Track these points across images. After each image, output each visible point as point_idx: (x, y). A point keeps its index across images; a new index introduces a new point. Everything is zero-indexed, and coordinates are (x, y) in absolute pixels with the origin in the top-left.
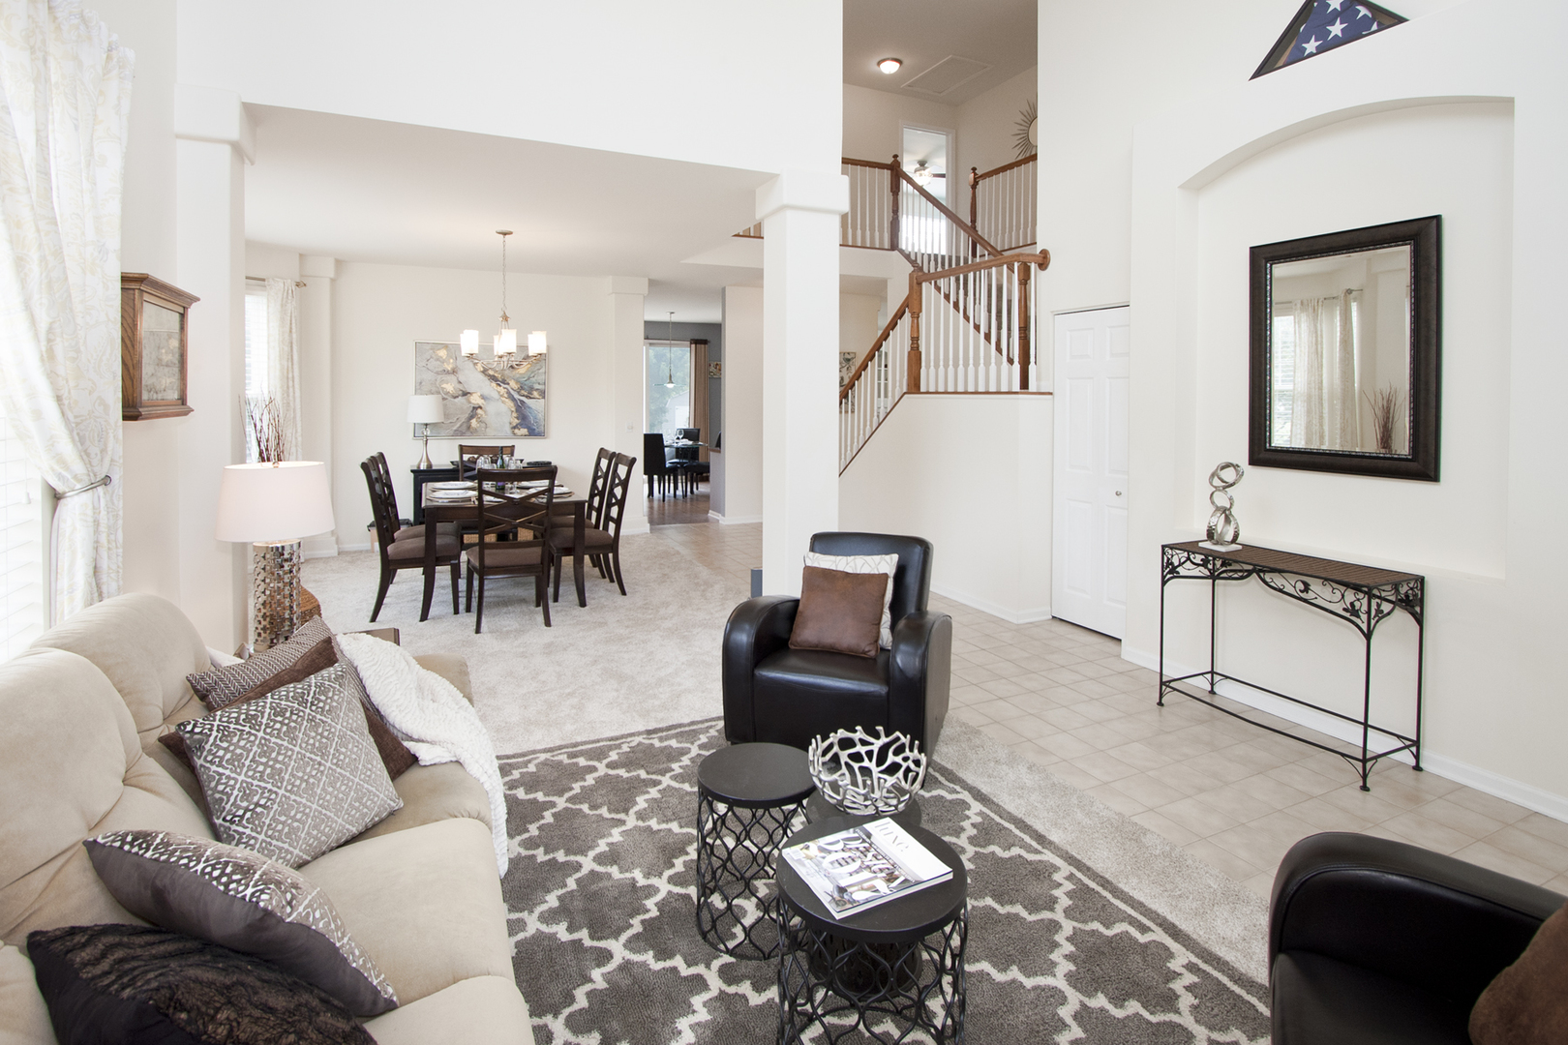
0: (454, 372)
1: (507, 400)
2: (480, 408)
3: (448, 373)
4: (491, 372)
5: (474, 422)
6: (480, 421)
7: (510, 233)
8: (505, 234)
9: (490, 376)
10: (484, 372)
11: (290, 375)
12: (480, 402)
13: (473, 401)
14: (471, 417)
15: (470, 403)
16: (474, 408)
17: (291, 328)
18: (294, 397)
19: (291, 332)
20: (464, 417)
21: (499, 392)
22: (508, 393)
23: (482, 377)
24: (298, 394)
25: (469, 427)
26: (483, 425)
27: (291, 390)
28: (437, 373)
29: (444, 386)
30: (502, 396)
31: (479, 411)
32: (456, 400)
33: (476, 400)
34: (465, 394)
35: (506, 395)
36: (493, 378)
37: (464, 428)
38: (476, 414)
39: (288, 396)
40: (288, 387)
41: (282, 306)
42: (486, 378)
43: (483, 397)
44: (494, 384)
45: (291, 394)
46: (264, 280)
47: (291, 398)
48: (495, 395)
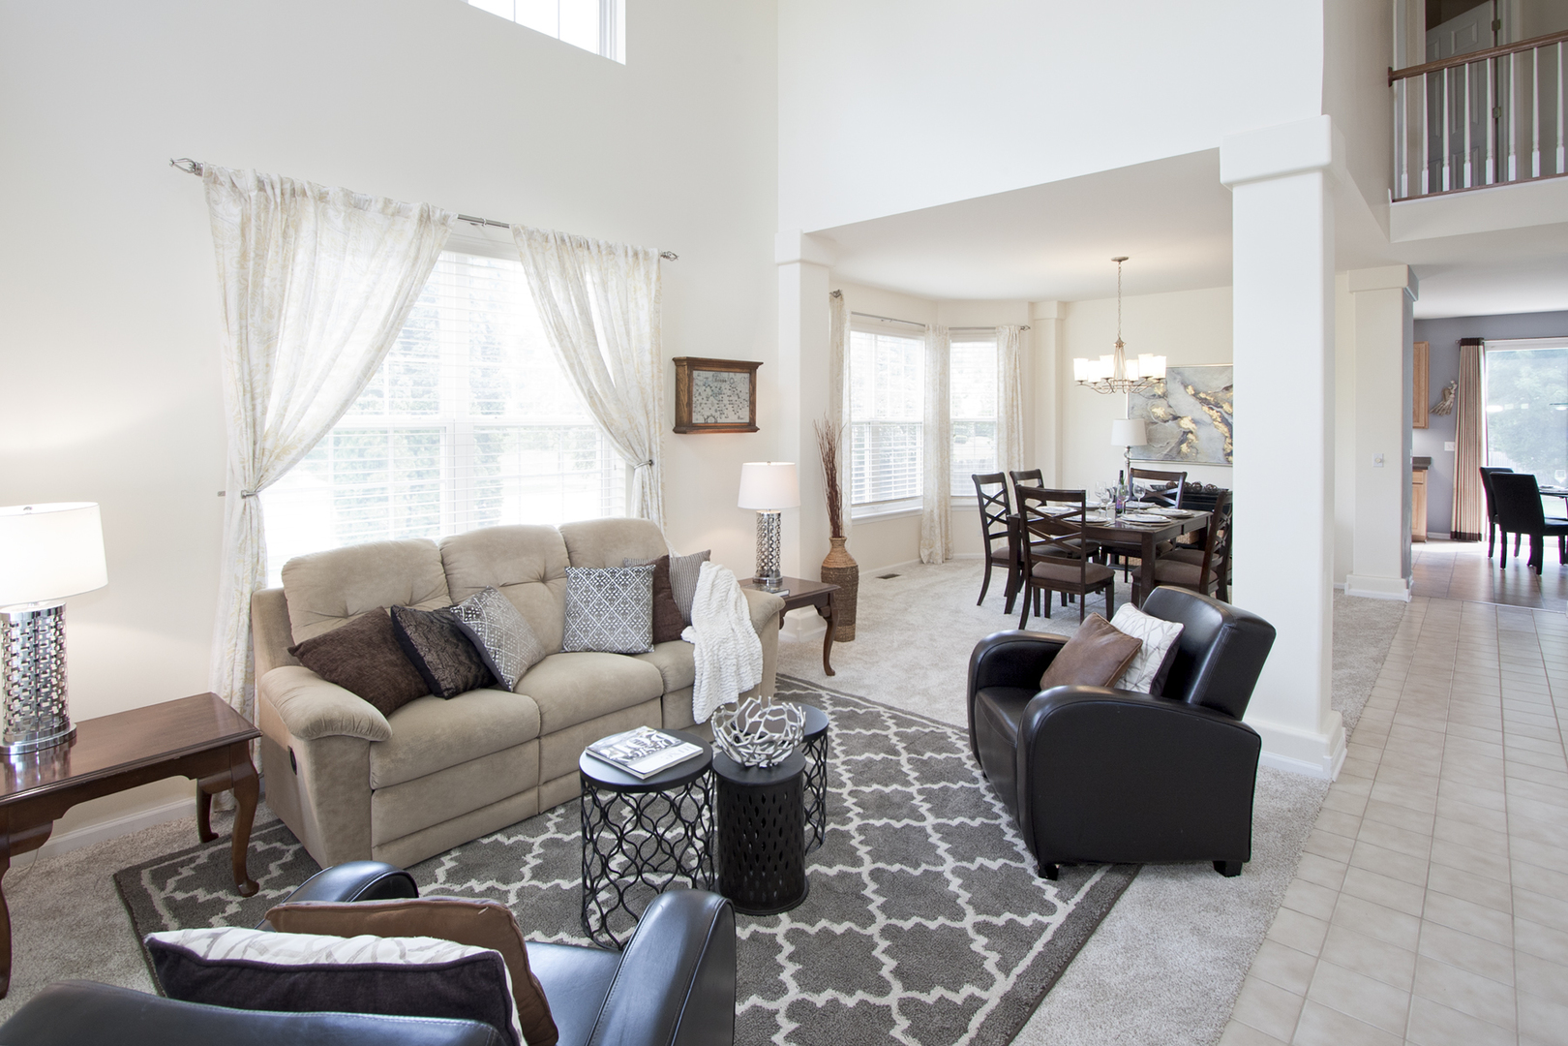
0: (1164, 396)
1: (1220, 425)
2: (1191, 432)
3: (1160, 397)
4: (1202, 395)
5: (1184, 447)
6: (1190, 446)
7: (1125, 259)
8: (1120, 261)
9: (1201, 399)
10: (1196, 395)
11: (1015, 403)
12: (1192, 426)
13: (1183, 426)
14: (1182, 442)
15: (1180, 427)
16: (1184, 432)
17: (1016, 365)
18: (1018, 422)
19: (1016, 368)
20: (1173, 442)
21: (1211, 416)
22: (1222, 417)
23: (1193, 400)
24: (1021, 418)
25: (1179, 452)
26: (1194, 450)
27: (1015, 415)
28: (1148, 398)
29: (1154, 410)
30: (1214, 420)
31: (1190, 436)
32: (1167, 424)
33: (1186, 424)
34: (1176, 418)
35: (1219, 420)
36: (1204, 401)
37: (1174, 452)
38: (1187, 439)
39: (1013, 420)
40: (1013, 413)
41: (1008, 347)
42: (1197, 402)
43: (1194, 421)
44: (1205, 408)
45: (1016, 419)
46: (994, 328)
47: (1015, 422)
48: (1207, 420)
